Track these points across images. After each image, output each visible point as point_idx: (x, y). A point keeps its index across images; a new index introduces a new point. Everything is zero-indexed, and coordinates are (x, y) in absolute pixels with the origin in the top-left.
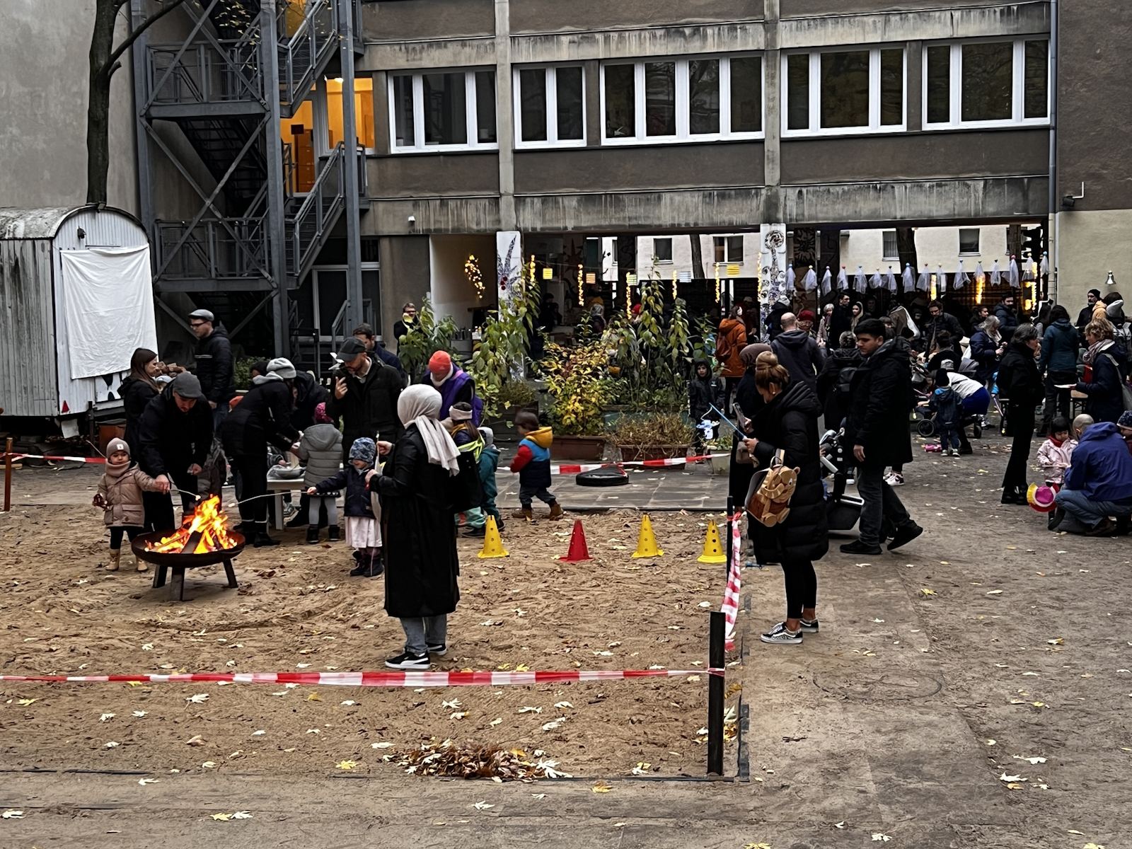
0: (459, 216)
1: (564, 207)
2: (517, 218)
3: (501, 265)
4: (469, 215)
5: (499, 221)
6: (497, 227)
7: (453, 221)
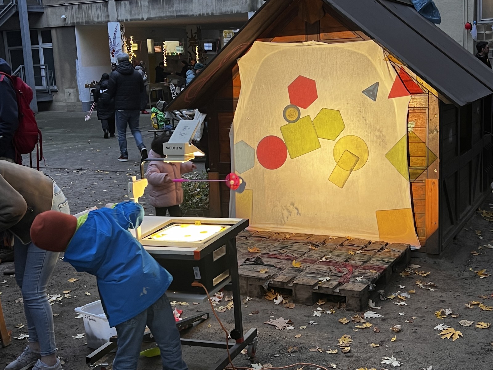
0: (88, 14)
1: (141, 6)
2: (117, 13)
3: (111, 42)
4: (93, 13)
5: (108, 16)
6: (107, 20)
7: (85, 17)
